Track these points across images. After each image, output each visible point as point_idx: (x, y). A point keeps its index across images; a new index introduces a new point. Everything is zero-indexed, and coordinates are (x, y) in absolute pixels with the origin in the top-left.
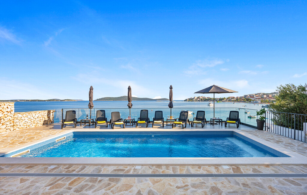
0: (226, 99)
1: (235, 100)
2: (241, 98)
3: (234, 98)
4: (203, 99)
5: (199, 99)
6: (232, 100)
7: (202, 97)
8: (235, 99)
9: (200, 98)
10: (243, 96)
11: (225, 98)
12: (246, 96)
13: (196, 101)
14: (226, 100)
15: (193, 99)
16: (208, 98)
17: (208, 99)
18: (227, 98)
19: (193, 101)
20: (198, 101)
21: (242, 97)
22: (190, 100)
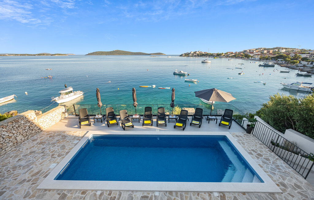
0: (224, 55)
1: (233, 56)
3: (232, 53)
4: (199, 54)
5: (196, 54)
6: (230, 55)
7: (199, 51)
8: (233, 54)
9: (197, 53)
11: (223, 54)
12: (245, 51)
13: (192, 56)
14: (223, 56)
15: (189, 54)
16: (205, 53)
19: (189, 56)
20: (195, 56)
21: (241, 52)
22: (186, 55)
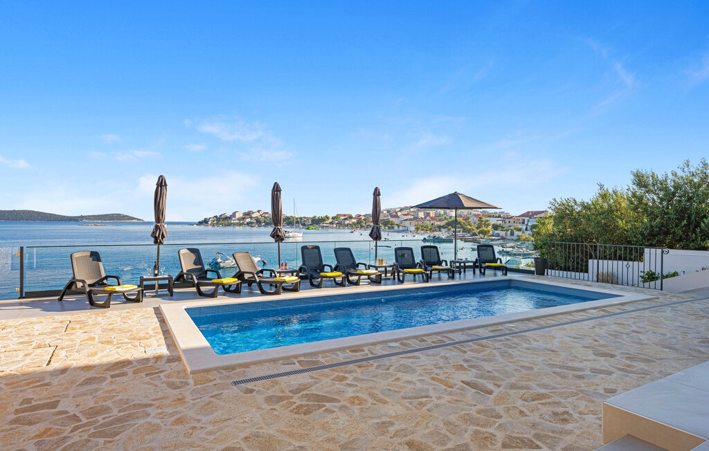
0: (330, 220)
1: (354, 223)
2: (367, 217)
3: (351, 217)
4: (262, 219)
5: (251, 218)
6: (347, 222)
7: (259, 211)
8: (354, 220)
9: (254, 216)
10: (370, 212)
11: (328, 218)
13: (240, 225)
14: (330, 223)
15: (230, 218)
18: (333, 218)
19: (230, 225)
20: (248, 224)
22: (221, 222)
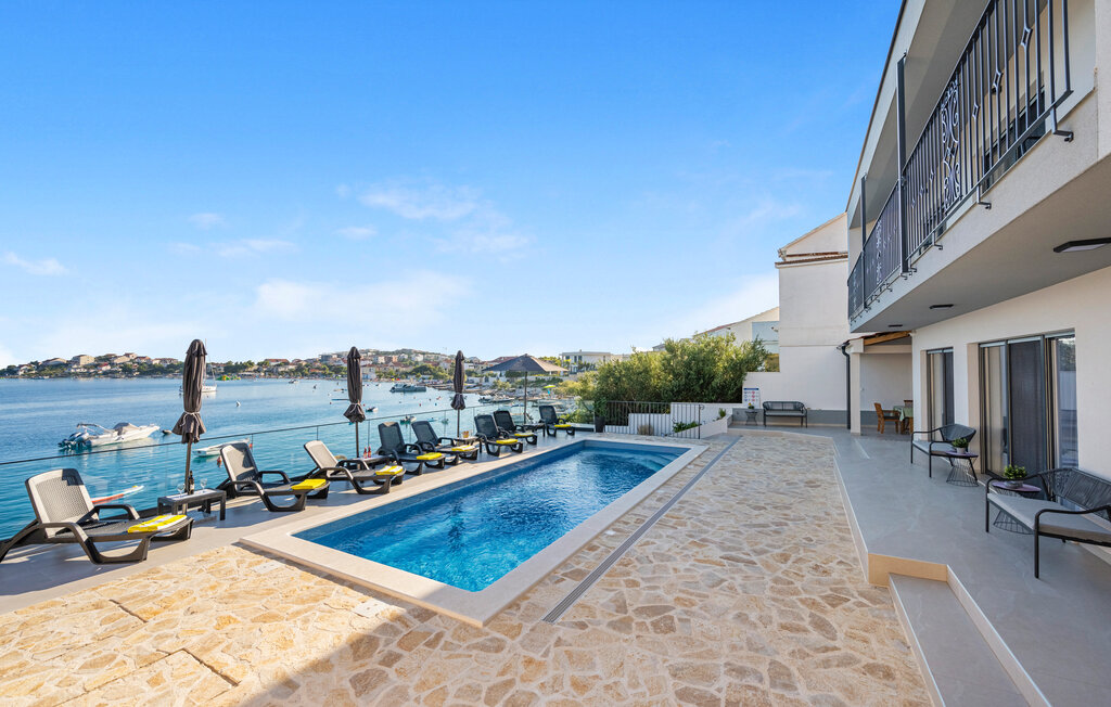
0: (256, 367)
1: (291, 371)
2: (311, 362)
3: (286, 363)
4: (133, 367)
5: (112, 365)
6: (281, 369)
7: (127, 355)
8: (290, 367)
9: (117, 361)
10: (316, 356)
11: (251, 364)
12: (325, 358)
13: (89, 375)
14: (255, 371)
15: (68, 364)
16: (164, 360)
17: (165, 365)
18: (259, 364)
19: (69, 375)
20: (106, 374)
21: (315, 361)
22: (47, 370)
